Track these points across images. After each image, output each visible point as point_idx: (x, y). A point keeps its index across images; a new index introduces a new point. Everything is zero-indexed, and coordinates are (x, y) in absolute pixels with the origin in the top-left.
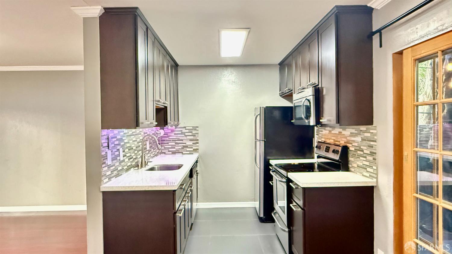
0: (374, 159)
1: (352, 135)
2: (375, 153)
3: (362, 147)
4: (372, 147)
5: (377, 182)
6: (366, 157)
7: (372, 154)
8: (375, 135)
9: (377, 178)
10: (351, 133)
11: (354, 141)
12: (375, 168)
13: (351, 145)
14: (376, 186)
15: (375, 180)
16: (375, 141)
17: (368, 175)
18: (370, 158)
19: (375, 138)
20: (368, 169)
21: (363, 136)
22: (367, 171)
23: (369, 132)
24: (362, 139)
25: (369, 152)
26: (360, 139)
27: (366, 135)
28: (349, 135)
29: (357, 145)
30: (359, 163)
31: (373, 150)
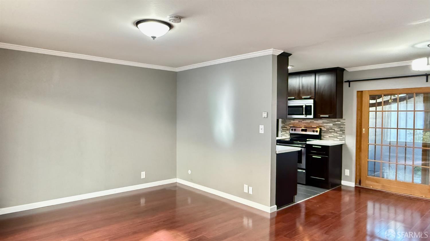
0: (344, 133)
2: (344, 130)
3: (333, 128)
4: (342, 127)
5: (345, 142)
7: (341, 131)
8: (345, 122)
9: (345, 140)
10: (323, 122)
11: (326, 126)
12: (344, 136)
13: (323, 128)
14: (344, 144)
15: (344, 141)
16: (345, 125)
17: (339, 140)
18: (341, 133)
19: (344, 124)
20: (338, 137)
21: (334, 123)
22: (337, 138)
23: (340, 121)
24: (333, 125)
25: (339, 130)
26: (331, 125)
27: (337, 123)
28: (322, 123)
29: (328, 127)
30: (331, 136)
31: (342, 129)
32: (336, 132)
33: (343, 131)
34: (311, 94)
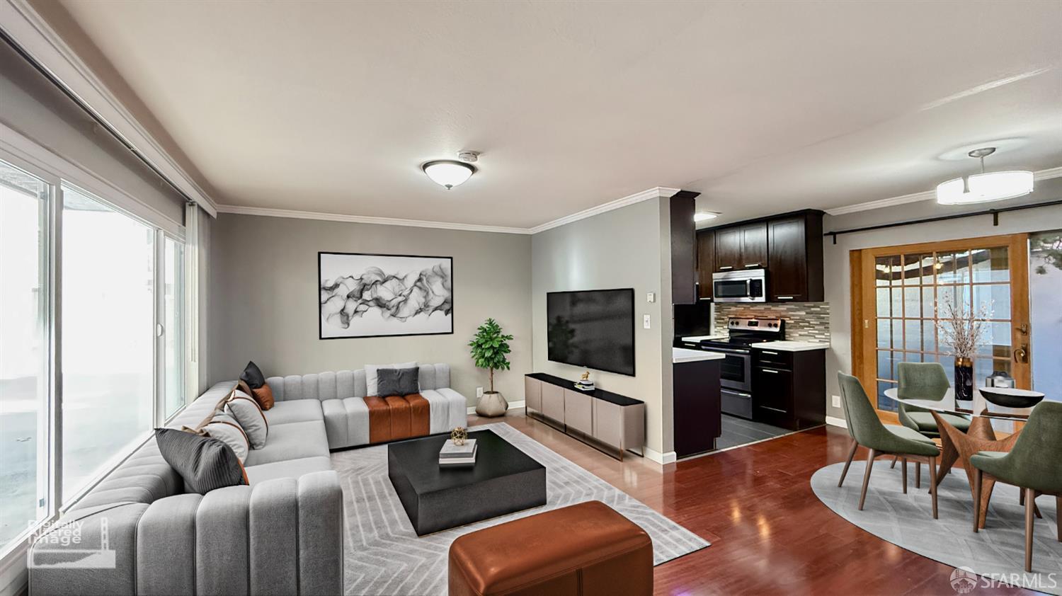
0: (828, 328)
1: (789, 310)
2: (828, 323)
3: (806, 320)
4: (823, 318)
5: (830, 345)
6: (813, 327)
7: (822, 324)
8: (828, 309)
9: (830, 342)
11: (793, 315)
12: (828, 334)
13: (787, 319)
14: (828, 349)
15: (828, 344)
16: (828, 314)
17: (818, 341)
18: (822, 327)
19: (828, 311)
20: (816, 336)
21: (808, 311)
22: (815, 338)
23: (819, 307)
24: (807, 313)
25: (818, 323)
26: (804, 313)
27: (813, 309)
28: (785, 311)
29: (798, 318)
30: (802, 333)
31: (824, 321)
32: (812, 326)
33: (825, 325)
34: (761, 260)
